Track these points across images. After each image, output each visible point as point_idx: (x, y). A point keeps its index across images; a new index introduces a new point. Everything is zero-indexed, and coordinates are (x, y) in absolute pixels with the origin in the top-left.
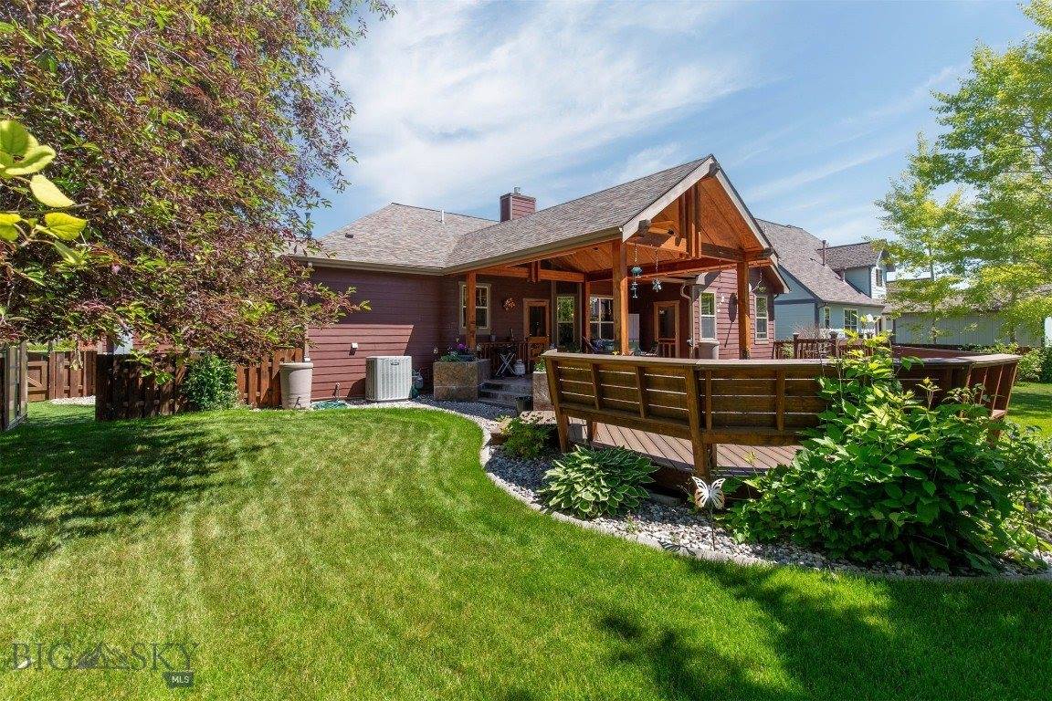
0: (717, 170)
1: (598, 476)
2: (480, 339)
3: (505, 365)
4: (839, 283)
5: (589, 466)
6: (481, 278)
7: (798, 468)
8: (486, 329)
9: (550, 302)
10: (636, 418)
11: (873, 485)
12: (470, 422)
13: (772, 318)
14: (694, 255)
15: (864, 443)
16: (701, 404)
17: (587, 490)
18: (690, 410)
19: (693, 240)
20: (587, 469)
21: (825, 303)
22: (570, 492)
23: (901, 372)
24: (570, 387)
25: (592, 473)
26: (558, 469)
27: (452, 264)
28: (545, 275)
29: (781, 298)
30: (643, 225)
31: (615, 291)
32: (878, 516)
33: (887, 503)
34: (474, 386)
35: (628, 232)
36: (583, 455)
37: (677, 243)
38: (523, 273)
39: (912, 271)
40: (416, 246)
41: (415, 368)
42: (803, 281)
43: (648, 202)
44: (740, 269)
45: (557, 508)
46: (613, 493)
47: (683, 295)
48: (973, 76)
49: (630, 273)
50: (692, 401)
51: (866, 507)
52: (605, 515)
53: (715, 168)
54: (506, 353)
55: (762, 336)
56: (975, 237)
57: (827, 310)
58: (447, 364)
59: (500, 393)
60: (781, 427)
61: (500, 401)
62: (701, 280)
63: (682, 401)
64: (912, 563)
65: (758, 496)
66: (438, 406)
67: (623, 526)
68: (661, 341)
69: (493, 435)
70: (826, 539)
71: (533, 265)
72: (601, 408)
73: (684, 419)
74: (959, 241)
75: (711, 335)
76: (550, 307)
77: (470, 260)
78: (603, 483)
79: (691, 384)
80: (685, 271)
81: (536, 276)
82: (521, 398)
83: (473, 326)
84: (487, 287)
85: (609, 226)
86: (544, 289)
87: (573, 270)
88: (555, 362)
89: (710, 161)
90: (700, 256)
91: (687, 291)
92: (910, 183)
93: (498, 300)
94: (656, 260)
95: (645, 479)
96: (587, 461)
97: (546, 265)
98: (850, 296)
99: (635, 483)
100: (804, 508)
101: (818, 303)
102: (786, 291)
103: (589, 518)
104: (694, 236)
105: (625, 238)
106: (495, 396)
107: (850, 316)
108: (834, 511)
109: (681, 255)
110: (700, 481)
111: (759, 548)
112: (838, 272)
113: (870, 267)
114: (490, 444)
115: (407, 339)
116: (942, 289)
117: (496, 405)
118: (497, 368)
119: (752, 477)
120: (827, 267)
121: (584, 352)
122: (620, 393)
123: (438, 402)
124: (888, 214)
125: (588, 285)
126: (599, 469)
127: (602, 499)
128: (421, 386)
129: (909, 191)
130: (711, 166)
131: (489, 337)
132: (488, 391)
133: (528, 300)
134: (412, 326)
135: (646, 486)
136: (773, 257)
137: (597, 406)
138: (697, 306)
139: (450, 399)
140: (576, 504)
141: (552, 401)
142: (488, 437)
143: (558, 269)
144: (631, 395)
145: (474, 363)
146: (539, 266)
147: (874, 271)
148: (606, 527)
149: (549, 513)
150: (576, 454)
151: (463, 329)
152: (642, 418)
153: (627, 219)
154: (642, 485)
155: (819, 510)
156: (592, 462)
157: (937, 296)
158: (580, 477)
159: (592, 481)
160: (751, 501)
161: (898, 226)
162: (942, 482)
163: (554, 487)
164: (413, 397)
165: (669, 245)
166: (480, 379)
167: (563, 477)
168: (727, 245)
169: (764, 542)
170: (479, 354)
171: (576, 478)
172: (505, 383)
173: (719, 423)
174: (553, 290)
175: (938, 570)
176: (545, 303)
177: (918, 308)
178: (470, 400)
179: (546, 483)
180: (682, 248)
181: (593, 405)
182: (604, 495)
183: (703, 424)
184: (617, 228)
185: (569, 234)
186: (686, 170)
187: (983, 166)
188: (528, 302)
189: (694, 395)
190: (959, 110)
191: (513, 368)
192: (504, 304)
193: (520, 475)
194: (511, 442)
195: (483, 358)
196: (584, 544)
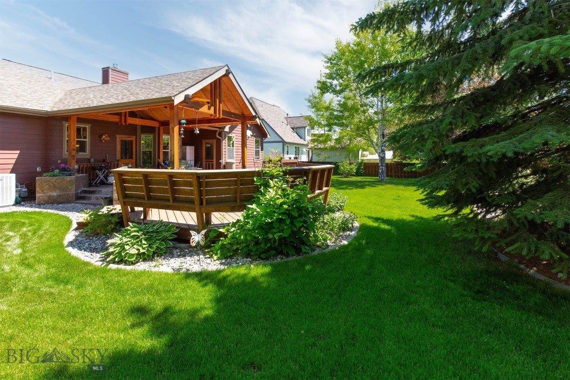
0: (229, 73)
1: (142, 239)
2: (78, 161)
3: (100, 178)
4: (293, 133)
5: (136, 234)
6: (80, 120)
7: (242, 220)
8: (87, 154)
9: (136, 139)
10: (167, 203)
11: (268, 223)
12: (63, 216)
13: (262, 150)
14: (218, 115)
15: (268, 205)
16: (200, 193)
17: (134, 248)
18: (195, 197)
19: (218, 108)
20: (135, 235)
21: (287, 143)
22: (121, 251)
23: (285, 173)
24: (130, 189)
25: (138, 237)
26: (116, 238)
27: (55, 109)
28: (131, 121)
29: (266, 140)
30: (187, 97)
31: (171, 132)
32: (270, 236)
33: (274, 230)
34: (73, 192)
35: (178, 100)
36: (133, 228)
37: (209, 108)
38: (116, 119)
39: (318, 130)
40: (24, 94)
41: (19, 182)
42: (278, 132)
43: (190, 85)
44: (243, 124)
45: (113, 262)
46: (150, 246)
47: (218, 136)
48: (336, 50)
49: (180, 124)
50: (196, 192)
51: (267, 233)
52: (145, 260)
53: (228, 72)
54: (100, 170)
55: (258, 158)
56: (337, 117)
57: (288, 147)
58: (48, 178)
59: (93, 196)
60: (238, 201)
61: (93, 201)
62: (227, 129)
63: (191, 192)
64: (283, 254)
65: (226, 236)
66: (40, 207)
67: (154, 263)
68: (207, 161)
69: (78, 223)
70: (252, 251)
71: (123, 114)
72: (148, 200)
73: (192, 202)
74: (331, 118)
75: (232, 158)
76: (136, 141)
77: (71, 108)
78: (144, 242)
79: (195, 183)
80: (217, 124)
81: (125, 121)
82: (106, 198)
83: (74, 153)
84: (88, 127)
85: (167, 95)
86: (132, 130)
87: (152, 119)
88: (121, 174)
89: (226, 68)
90: (221, 116)
91: (220, 134)
92: (317, 92)
93: (97, 137)
94: (197, 117)
95: (170, 236)
96: (135, 231)
97: (133, 114)
98: (297, 140)
99: (164, 240)
100: (242, 238)
101: (284, 143)
102: (268, 136)
103: (133, 263)
104: (218, 106)
105: (176, 103)
106: (89, 198)
107: (298, 148)
108: (255, 237)
109: (211, 115)
110: (194, 232)
111: (223, 261)
112: (293, 129)
113: (305, 127)
114: (76, 229)
115: (14, 161)
116: (328, 138)
117: (89, 204)
118: (93, 179)
119: (224, 227)
120: (288, 126)
121: (158, 168)
122: (159, 191)
123: (39, 205)
124: (310, 104)
125: (162, 128)
126: (143, 234)
127: (142, 251)
128: (26, 195)
129: (317, 95)
130: (227, 70)
131: (89, 159)
132: (85, 195)
133: (120, 136)
134: (18, 152)
135: (171, 240)
136: (257, 120)
137: (146, 198)
138: (225, 143)
139: (52, 202)
140: (125, 257)
141: (118, 198)
142: (75, 226)
143: (142, 118)
144: (165, 191)
145: (73, 177)
146: (127, 116)
147: (306, 129)
148: (142, 266)
149: (107, 265)
150: (129, 228)
151: (65, 154)
152: (171, 203)
153: (178, 93)
154: (169, 240)
155: (249, 238)
156: (138, 232)
157: (325, 142)
158: (129, 241)
159: (138, 242)
160: (222, 239)
161: (313, 110)
162: (292, 218)
163: (111, 250)
164: (17, 203)
165: (204, 109)
166: (77, 188)
167: (119, 242)
168: (237, 112)
169: (226, 258)
170: (78, 171)
171: (126, 242)
172: (99, 189)
173: (209, 202)
174: (139, 131)
175: (293, 255)
176: (133, 138)
177: (320, 146)
178: (69, 202)
179: (107, 249)
180: (212, 111)
181: (144, 198)
182: (144, 249)
183: (201, 203)
184: (171, 97)
185: (142, 97)
186: (214, 70)
187: (338, 88)
188: (119, 138)
189: (196, 188)
190: (331, 63)
191: (107, 180)
192: (101, 138)
193: (94, 245)
194: (90, 226)
195: (82, 173)
196: (124, 279)
